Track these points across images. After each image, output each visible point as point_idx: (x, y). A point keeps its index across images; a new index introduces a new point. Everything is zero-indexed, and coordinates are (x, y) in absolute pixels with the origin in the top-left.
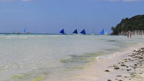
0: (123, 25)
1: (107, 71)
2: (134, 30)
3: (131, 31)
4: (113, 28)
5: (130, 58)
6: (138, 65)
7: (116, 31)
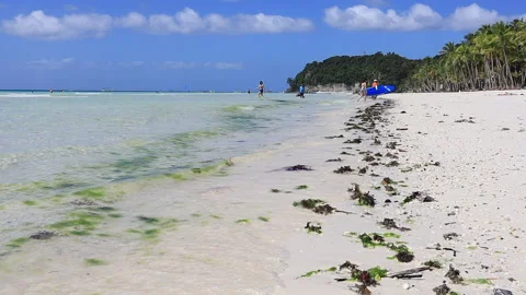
0: (308, 75)
3: (324, 85)
4: (290, 80)
7: (295, 85)
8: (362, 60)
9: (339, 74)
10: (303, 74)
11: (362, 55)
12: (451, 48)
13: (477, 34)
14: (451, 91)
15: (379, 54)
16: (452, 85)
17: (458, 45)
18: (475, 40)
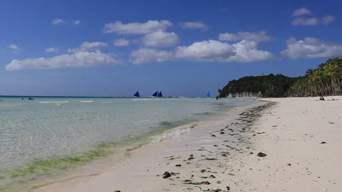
0: (230, 87)
1: (214, 136)
2: (242, 92)
3: (239, 93)
4: (219, 91)
5: (238, 121)
6: (247, 129)
7: (223, 94)
8: (262, 78)
9: (248, 87)
10: (227, 86)
11: (261, 75)
12: (311, 72)
13: (326, 64)
14: (314, 96)
15: (271, 75)
16: (314, 93)
17: (315, 70)
18: (324, 68)
